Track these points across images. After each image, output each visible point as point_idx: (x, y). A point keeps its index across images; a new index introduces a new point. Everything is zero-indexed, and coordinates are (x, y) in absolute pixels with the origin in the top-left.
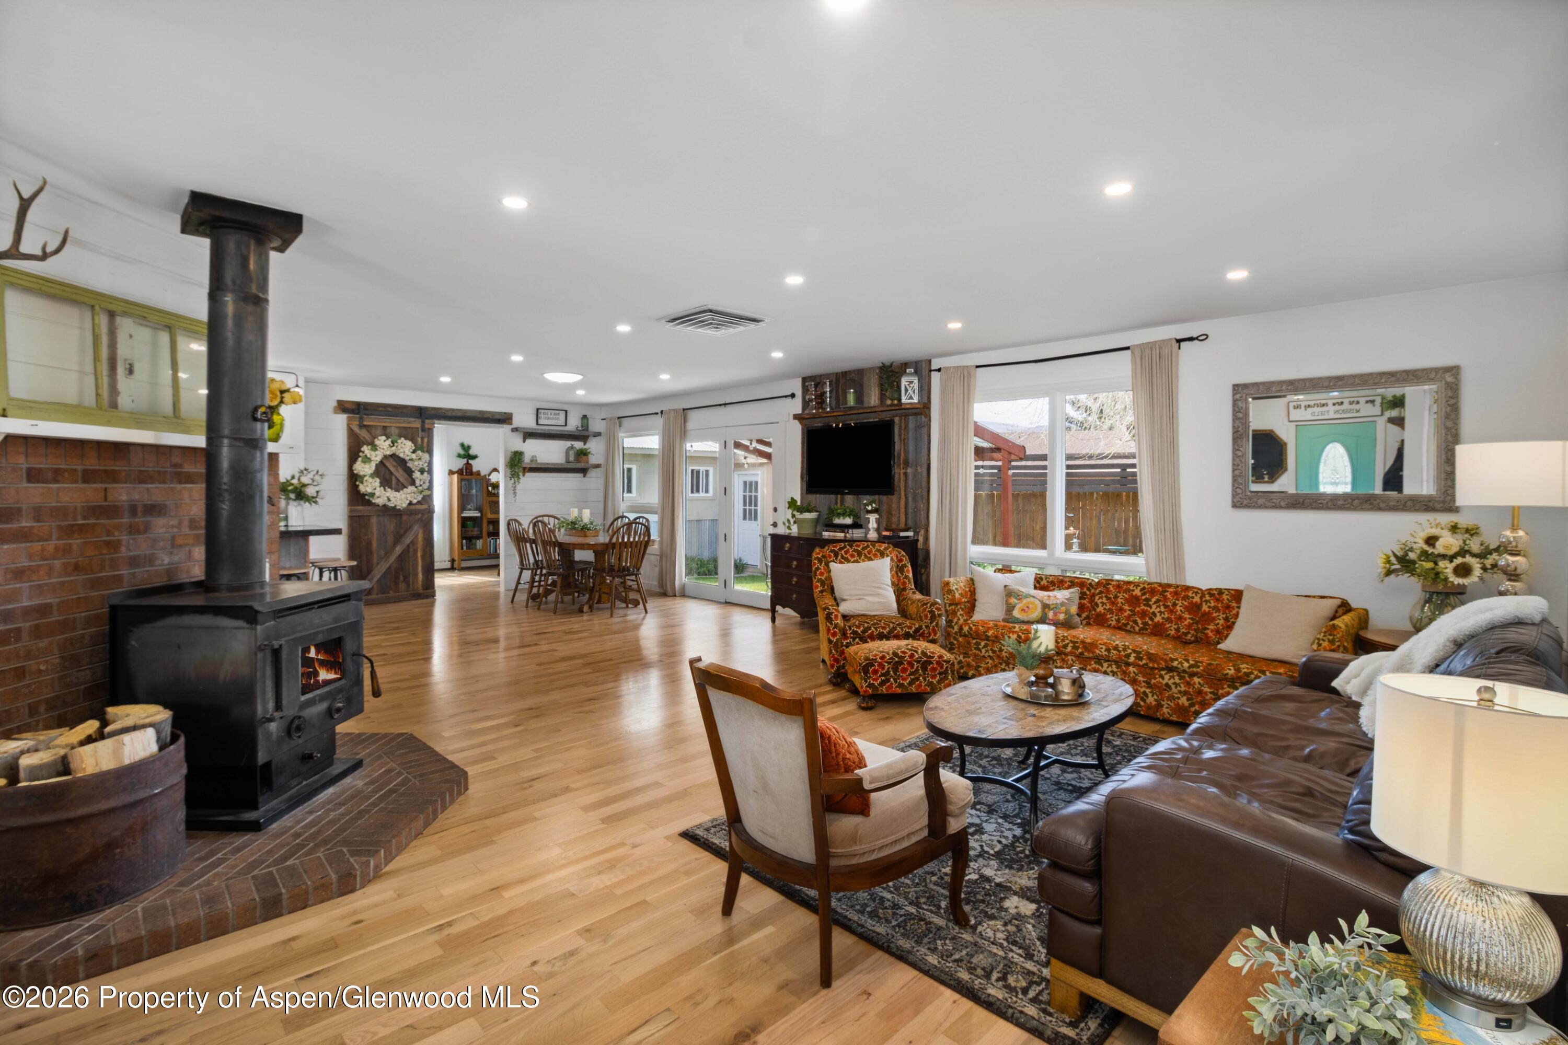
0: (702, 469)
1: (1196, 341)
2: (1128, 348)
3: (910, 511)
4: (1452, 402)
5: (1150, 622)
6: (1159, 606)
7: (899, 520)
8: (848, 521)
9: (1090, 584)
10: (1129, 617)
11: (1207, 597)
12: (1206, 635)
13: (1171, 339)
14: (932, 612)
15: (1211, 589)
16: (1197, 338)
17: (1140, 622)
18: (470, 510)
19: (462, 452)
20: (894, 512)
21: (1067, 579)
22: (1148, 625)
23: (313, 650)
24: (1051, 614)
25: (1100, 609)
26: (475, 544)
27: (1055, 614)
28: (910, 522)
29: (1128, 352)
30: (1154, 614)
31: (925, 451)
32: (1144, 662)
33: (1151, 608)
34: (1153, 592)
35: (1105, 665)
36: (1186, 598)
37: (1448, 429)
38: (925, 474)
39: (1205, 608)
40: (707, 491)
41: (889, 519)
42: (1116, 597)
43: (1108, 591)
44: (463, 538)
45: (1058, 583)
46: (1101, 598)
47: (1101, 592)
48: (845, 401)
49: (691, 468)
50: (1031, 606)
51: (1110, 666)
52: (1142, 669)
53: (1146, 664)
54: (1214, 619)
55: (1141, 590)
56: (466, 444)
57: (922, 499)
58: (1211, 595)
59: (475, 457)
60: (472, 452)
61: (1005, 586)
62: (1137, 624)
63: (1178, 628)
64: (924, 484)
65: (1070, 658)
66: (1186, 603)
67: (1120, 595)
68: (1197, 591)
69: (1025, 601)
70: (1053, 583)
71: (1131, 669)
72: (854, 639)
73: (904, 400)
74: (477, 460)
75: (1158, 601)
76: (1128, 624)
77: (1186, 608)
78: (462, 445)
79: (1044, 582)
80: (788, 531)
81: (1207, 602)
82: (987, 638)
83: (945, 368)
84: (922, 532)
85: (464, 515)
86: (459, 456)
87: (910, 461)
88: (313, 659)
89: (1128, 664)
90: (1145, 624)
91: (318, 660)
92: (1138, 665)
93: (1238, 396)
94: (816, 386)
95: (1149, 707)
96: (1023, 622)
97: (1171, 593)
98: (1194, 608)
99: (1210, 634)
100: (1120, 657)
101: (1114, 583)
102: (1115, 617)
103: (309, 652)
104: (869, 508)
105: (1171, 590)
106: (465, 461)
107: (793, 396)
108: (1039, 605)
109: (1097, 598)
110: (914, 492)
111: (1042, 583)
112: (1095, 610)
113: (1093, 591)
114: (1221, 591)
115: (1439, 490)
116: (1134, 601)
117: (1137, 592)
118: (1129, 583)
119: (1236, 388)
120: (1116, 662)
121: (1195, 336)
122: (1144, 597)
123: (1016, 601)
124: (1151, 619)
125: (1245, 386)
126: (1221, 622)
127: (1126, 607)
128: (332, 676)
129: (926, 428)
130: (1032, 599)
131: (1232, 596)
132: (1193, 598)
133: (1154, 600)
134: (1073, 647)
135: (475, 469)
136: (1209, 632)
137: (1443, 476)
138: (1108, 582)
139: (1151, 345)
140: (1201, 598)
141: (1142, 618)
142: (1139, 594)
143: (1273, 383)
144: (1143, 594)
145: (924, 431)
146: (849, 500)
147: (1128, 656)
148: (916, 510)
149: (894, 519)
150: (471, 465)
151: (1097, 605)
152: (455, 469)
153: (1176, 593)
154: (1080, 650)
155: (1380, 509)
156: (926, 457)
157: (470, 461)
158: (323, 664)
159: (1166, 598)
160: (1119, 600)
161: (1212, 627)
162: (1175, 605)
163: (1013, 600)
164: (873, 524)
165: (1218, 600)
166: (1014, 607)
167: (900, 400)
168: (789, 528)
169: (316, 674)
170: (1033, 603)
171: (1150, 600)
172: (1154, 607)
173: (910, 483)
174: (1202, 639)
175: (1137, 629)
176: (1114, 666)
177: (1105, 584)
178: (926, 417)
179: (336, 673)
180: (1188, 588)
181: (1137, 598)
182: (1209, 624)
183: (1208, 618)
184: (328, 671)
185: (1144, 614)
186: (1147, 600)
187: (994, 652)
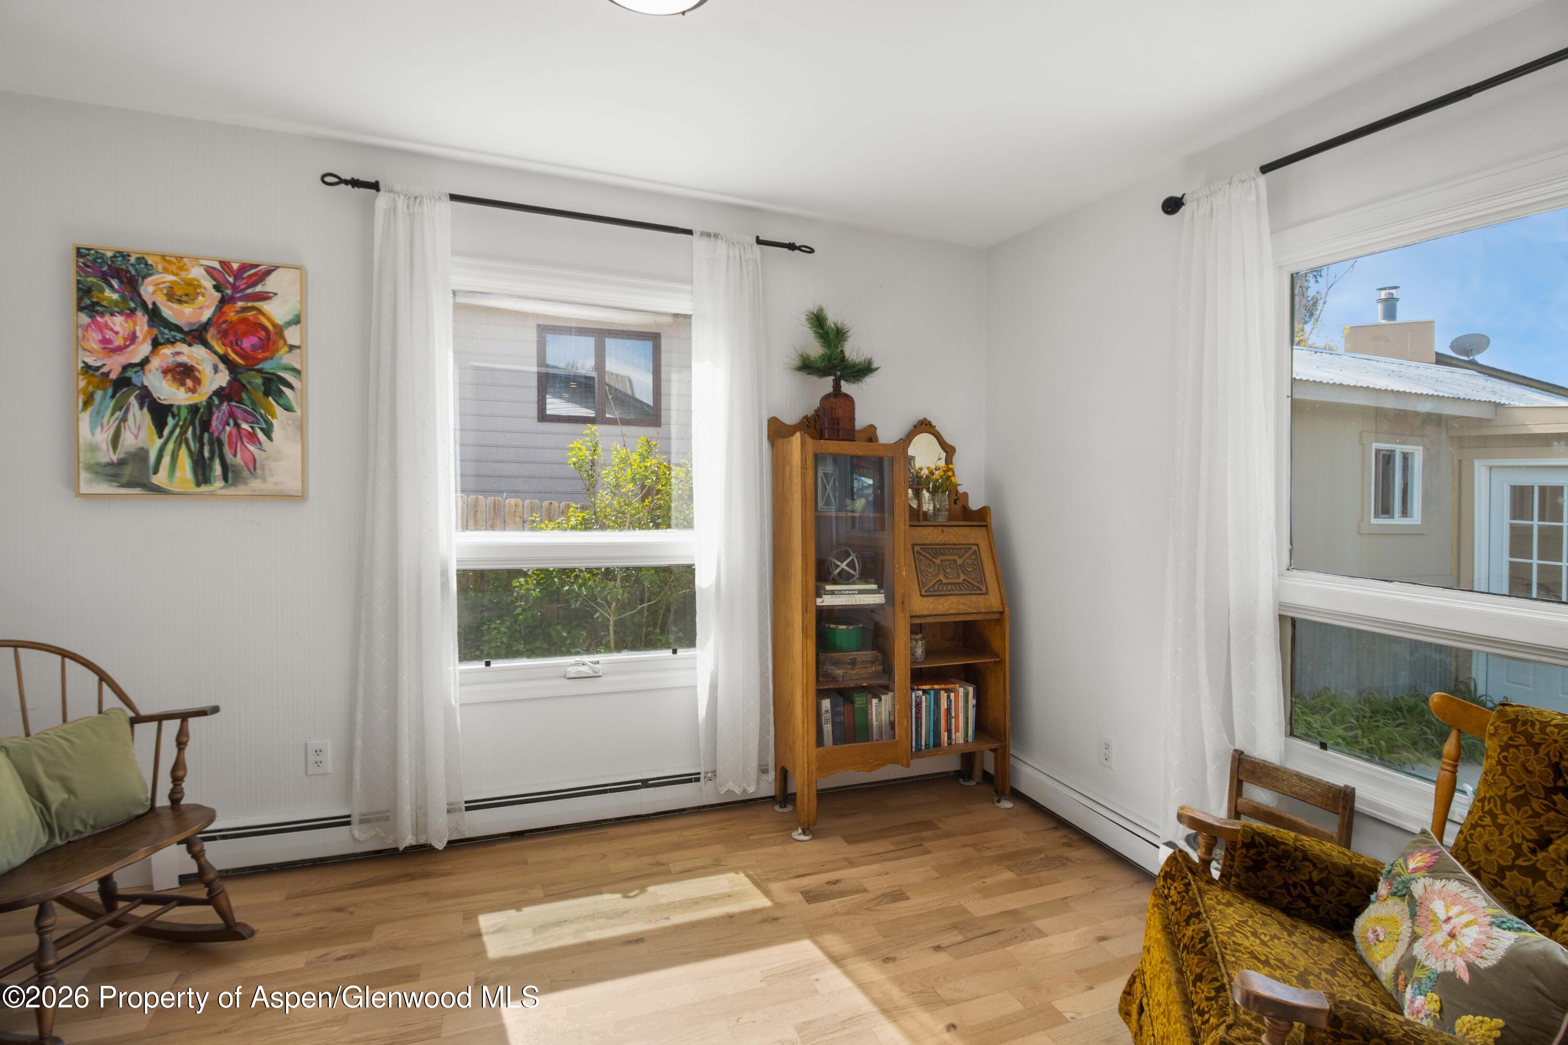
0: (1399, 448)
18: (845, 578)
19: (816, 350)
26: (866, 712)
40: (1405, 512)
44: (821, 694)
49: (1375, 446)
56: (833, 318)
59: (862, 371)
60: (854, 350)
74: (870, 381)
78: (818, 321)
85: (827, 601)
86: (806, 366)
106: (826, 385)
135: (862, 420)
150: (849, 399)
152: (790, 418)
157: (846, 388)
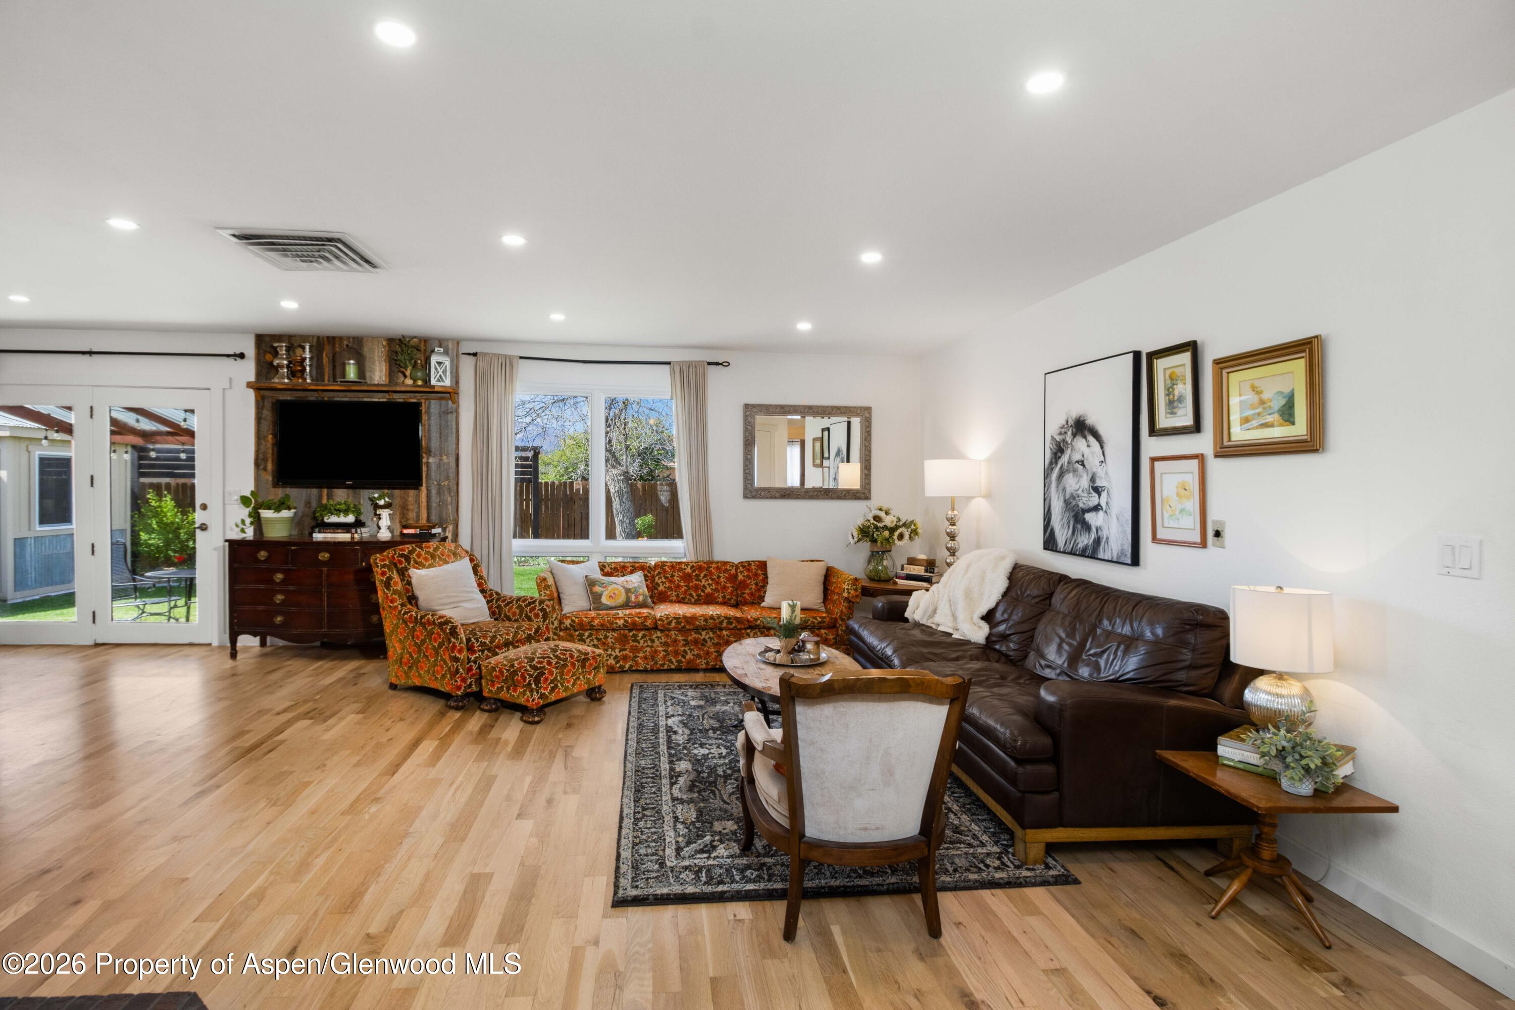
1: (720, 366)
2: (669, 363)
3: (434, 505)
4: (868, 430)
5: (702, 594)
6: (707, 580)
7: (418, 516)
8: (350, 519)
9: (649, 567)
10: (685, 592)
11: (741, 569)
12: (744, 598)
13: (703, 361)
14: (543, 610)
15: (742, 562)
16: (721, 364)
17: (694, 594)
20: (411, 507)
21: (628, 565)
22: (701, 596)
24: (633, 598)
25: (661, 588)
27: (636, 597)
28: (434, 518)
29: (668, 366)
30: (704, 586)
31: (452, 439)
32: (734, 625)
33: (701, 582)
34: (700, 568)
35: (704, 633)
36: (726, 571)
37: (866, 447)
38: (453, 464)
39: (740, 577)
41: (404, 515)
42: (673, 576)
43: (665, 572)
45: (620, 569)
46: (660, 578)
47: (659, 573)
48: (344, 375)
50: (616, 592)
51: (708, 633)
52: (733, 631)
53: (736, 627)
54: (748, 585)
55: (691, 568)
57: (450, 492)
58: (744, 567)
61: (586, 576)
62: (692, 596)
63: (678, 594)
64: (452, 475)
65: (673, 633)
66: (727, 575)
67: (676, 574)
68: (732, 565)
69: (610, 588)
70: (616, 569)
71: (724, 633)
72: (483, 651)
73: (433, 382)
75: (705, 576)
76: (686, 597)
77: (727, 579)
79: (607, 569)
80: (243, 536)
81: (741, 572)
82: (592, 628)
83: (481, 353)
84: (451, 528)
87: (433, 450)
89: (721, 629)
90: (699, 596)
92: (729, 629)
93: (748, 413)
94: (289, 349)
95: (689, 662)
96: (611, 608)
97: (714, 568)
98: (733, 578)
99: (747, 597)
100: (715, 625)
101: (669, 564)
102: (674, 594)
104: (382, 502)
105: (714, 566)
107: (242, 356)
108: (623, 590)
109: (657, 578)
110: (439, 484)
111: (606, 570)
112: (657, 589)
113: (652, 573)
114: (749, 563)
115: (861, 486)
116: (687, 577)
117: (689, 570)
118: (680, 563)
119: (747, 406)
120: (712, 629)
121: (721, 362)
122: (694, 574)
123: (601, 589)
124: (703, 591)
125: (754, 406)
126: (754, 587)
127: (682, 584)
129: (454, 416)
130: (615, 586)
131: (757, 566)
132: (685, 569)
133: (702, 575)
134: (676, 623)
136: (746, 595)
137: (864, 477)
138: (663, 564)
139: (689, 364)
140: (736, 570)
141: (696, 591)
142: (690, 571)
143: (771, 405)
144: (694, 571)
145: (452, 417)
146: (341, 495)
147: (721, 623)
148: (442, 504)
149: (412, 515)
151: (658, 584)
153: (718, 568)
154: (683, 624)
155: (832, 498)
156: (454, 447)
159: (711, 573)
160: (676, 578)
161: (747, 591)
162: (719, 577)
163: (597, 589)
164: (385, 522)
165: (748, 570)
166: (601, 595)
167: (427, 381)
168: (243, 531)
170: (617, 589)
171: (699, 576)
172: (703, 581)
173: (433, 475)
174: (741, 601)
175: (693, 600)
176: (711, 633)
177: (661, 565)
178: (453, 403)
180: (725, 563)
181: (689, 575)
182: (745, 590)
183: (743, 585)
185: (696, 588)
186: (696, 575)
187: (599, 640)
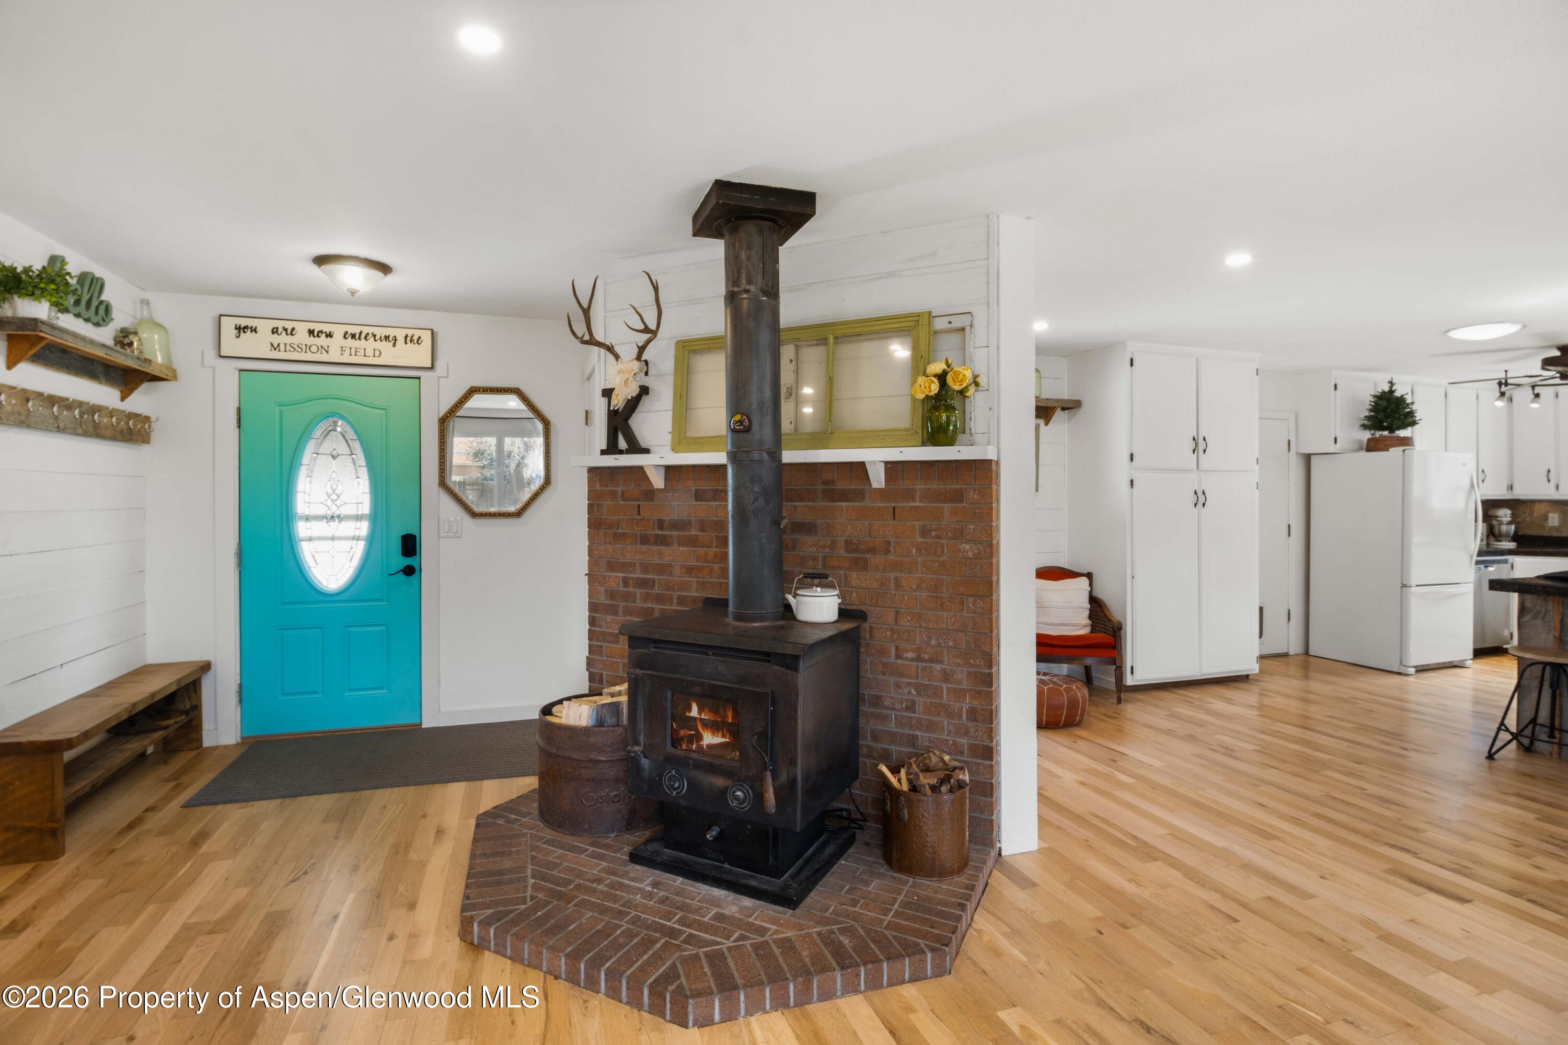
23: (695, 707)
88: (695, 718)
91: (702, 720)
103: (690, 711)
128: (718, 740)
158: (706, 725)
169: (699, 737)
179: (723, 736)
184: (713, 733)
